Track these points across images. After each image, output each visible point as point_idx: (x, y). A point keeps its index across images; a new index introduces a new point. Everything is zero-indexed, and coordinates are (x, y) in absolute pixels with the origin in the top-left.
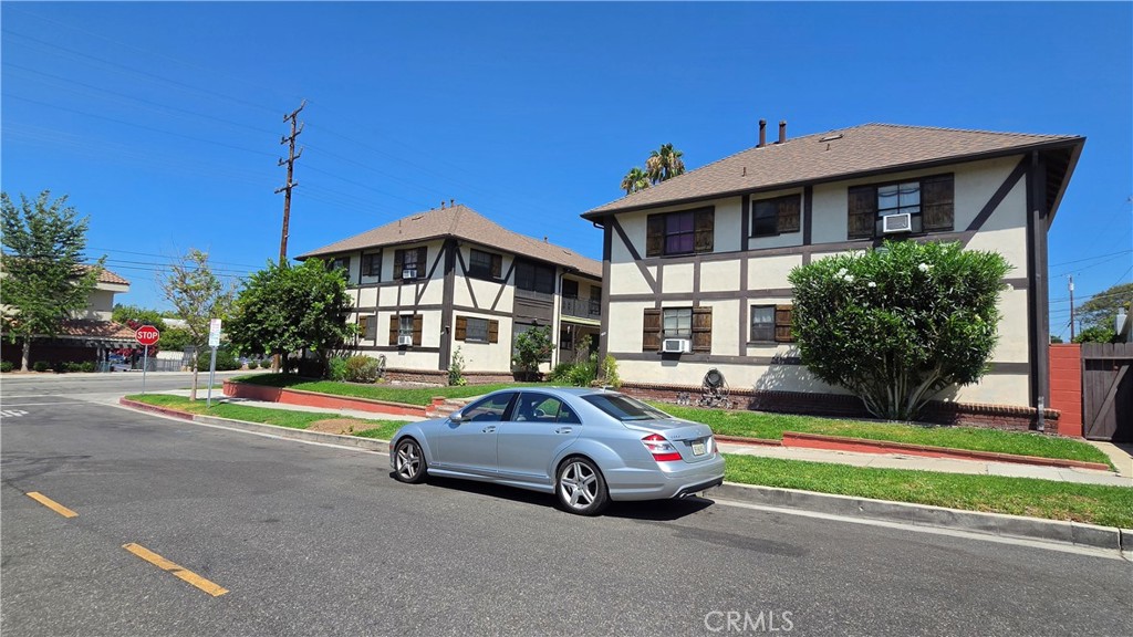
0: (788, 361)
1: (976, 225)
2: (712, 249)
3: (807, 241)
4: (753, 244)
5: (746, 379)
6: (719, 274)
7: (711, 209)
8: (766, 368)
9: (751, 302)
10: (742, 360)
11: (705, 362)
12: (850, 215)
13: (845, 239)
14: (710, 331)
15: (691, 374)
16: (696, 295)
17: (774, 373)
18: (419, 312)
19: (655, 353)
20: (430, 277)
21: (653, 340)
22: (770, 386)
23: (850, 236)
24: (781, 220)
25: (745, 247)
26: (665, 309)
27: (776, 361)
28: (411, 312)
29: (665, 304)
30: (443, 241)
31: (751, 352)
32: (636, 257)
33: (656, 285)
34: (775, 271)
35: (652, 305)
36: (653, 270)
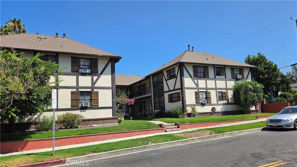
0: (226, 104)
1: (247, 79)
2: (209, 77)
3: (226, 78)
4: (217, 77)
5: (219, 109)
6: (211, 84)
7: (207, 67)
8: (222, 106)
9: (218, 91)
10: (218, 104)
11: (211, 105)
12: (231, 73)
13: (231, 78)
14: (211, 98)
15: (208, 109)
16: (206, 88)
17: (224, 107)
18: (95, 90)
19: (199, 104)
20: (101, 73)
21: (198, 100)
22: (223, 110)
23: (232, 78)
24: (221, 73)
25: (215, 78)
26: (200, 92)
27: (224, 104)
28: (90, 90)
29: (200, 90)
30: (109, 58)
31: (220, 102)
32: (191, 77)
33: (197, 85)
34: (221, 84)
35: (196, 90)
36: (196, 81)
